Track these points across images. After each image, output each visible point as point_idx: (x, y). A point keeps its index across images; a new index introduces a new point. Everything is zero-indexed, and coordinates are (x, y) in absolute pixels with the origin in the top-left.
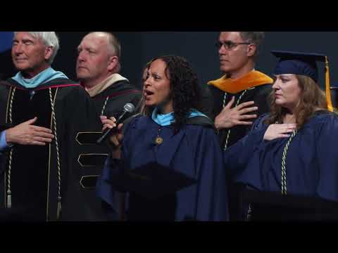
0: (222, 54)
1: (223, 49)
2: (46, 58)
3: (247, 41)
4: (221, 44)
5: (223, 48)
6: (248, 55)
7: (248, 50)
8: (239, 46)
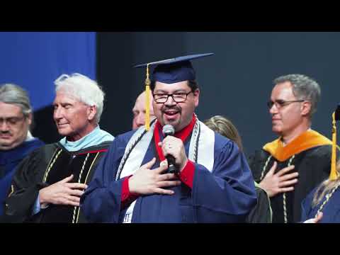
0: (274, 114)
1: (274, 109)
2: (90, 118)
3: (301, 99)
4: (273, 103)
5: (274, 107)
6: (303, 113)
7: (302, 108)
8: (292, 104)
